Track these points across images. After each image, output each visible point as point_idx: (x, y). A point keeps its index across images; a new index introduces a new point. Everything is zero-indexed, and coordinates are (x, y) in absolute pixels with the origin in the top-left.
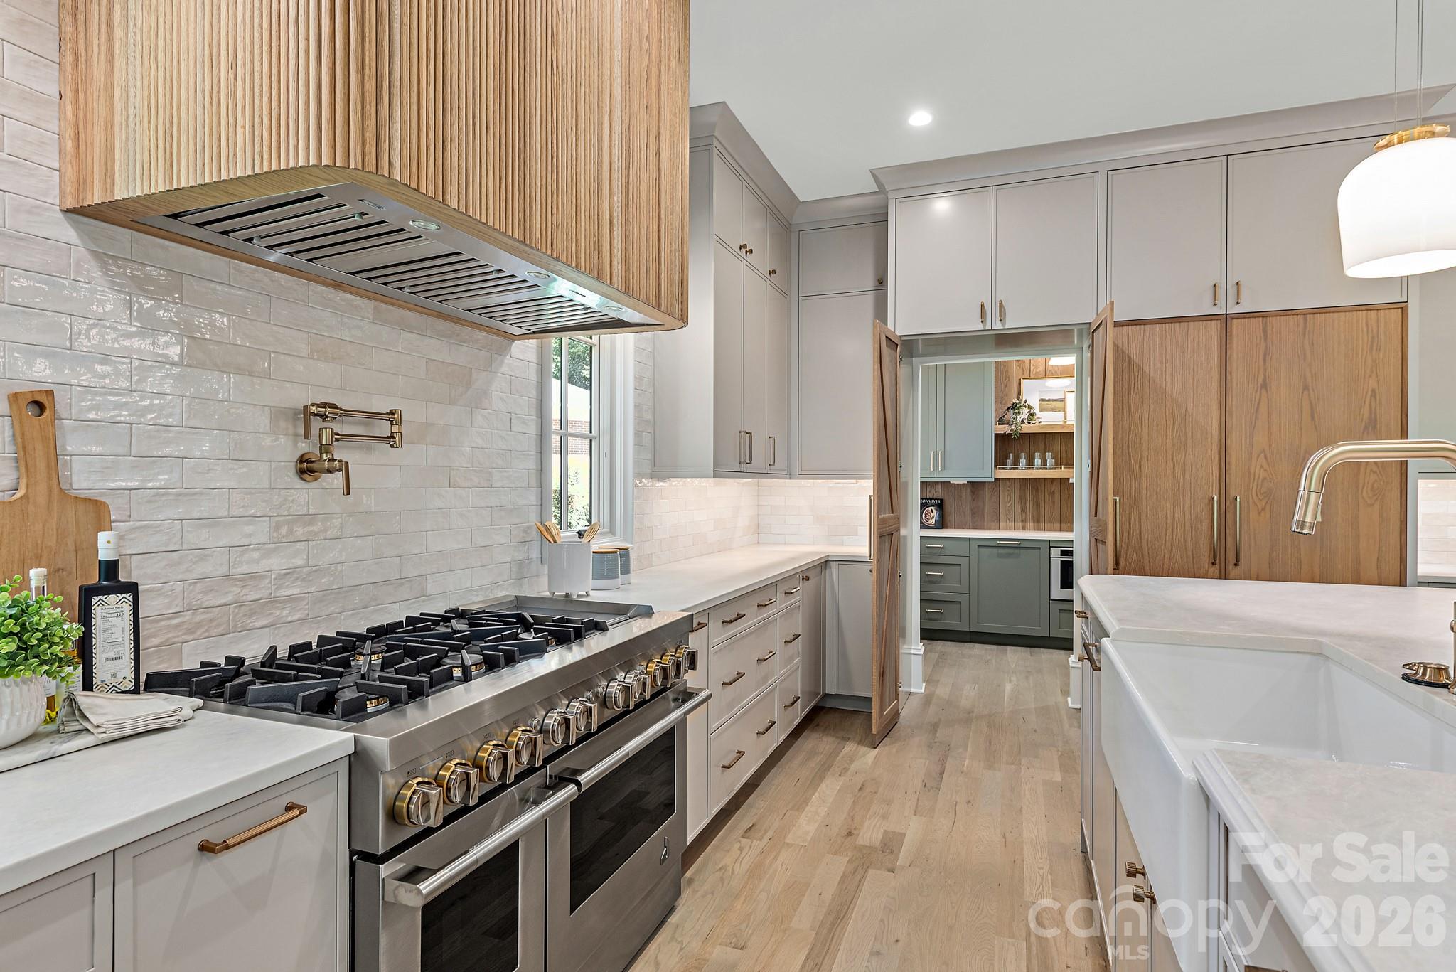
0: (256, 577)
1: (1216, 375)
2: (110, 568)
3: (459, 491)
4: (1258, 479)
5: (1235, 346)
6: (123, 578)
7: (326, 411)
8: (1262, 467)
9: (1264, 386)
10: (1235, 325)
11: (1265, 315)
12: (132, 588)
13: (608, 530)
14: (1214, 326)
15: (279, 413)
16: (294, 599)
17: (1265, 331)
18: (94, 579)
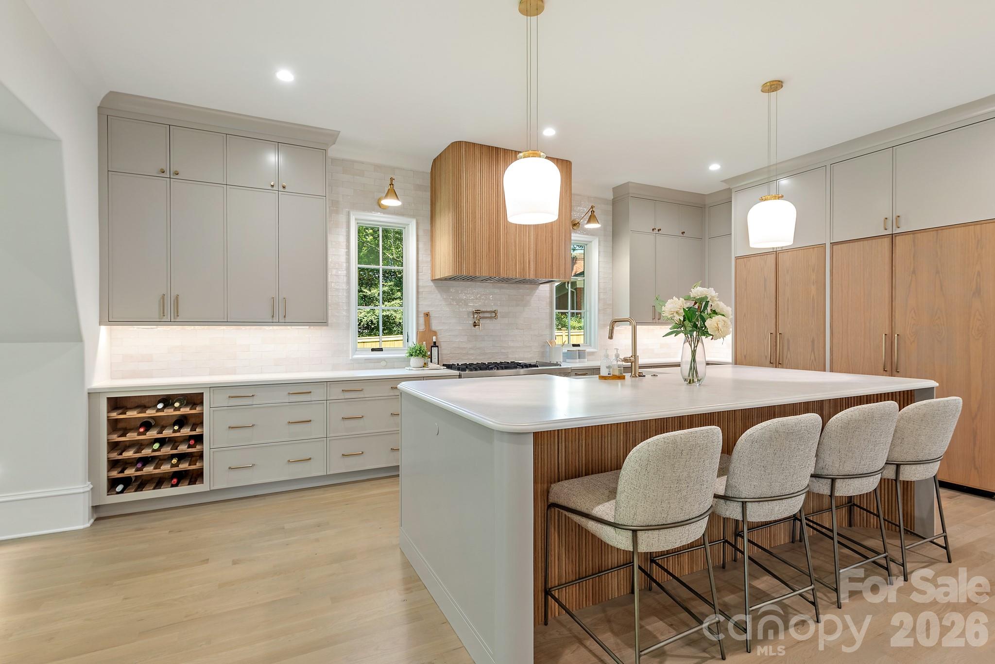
0: (464, 348)
1: (887, 268)
2: (435, 343)
3: (519, 330)
4: (911, 323)
5: (897, 251)
6: (437, 345)
7: (478, 312)
8: (912, 318)
9: (914, 272)
10: (898, 240)
11: (914, 232)
12: (438, 347)
13: (589, 344)
14: (886, 242)
15: (468, 313)
16: (472, 354)
17: (914, 241)
18: (432, 345)
